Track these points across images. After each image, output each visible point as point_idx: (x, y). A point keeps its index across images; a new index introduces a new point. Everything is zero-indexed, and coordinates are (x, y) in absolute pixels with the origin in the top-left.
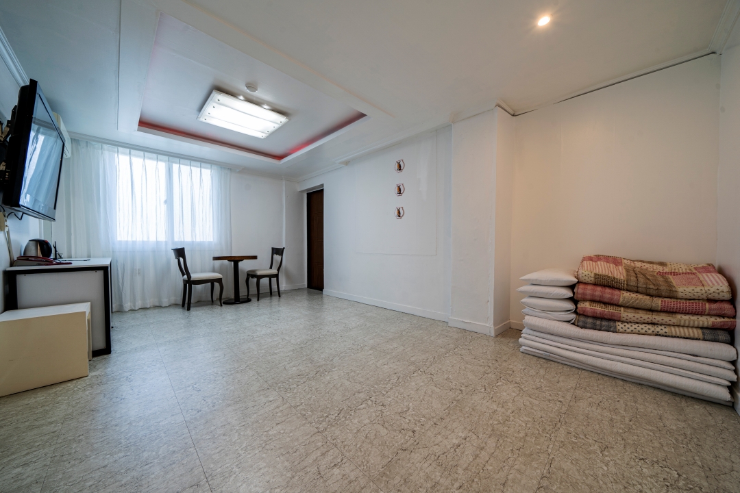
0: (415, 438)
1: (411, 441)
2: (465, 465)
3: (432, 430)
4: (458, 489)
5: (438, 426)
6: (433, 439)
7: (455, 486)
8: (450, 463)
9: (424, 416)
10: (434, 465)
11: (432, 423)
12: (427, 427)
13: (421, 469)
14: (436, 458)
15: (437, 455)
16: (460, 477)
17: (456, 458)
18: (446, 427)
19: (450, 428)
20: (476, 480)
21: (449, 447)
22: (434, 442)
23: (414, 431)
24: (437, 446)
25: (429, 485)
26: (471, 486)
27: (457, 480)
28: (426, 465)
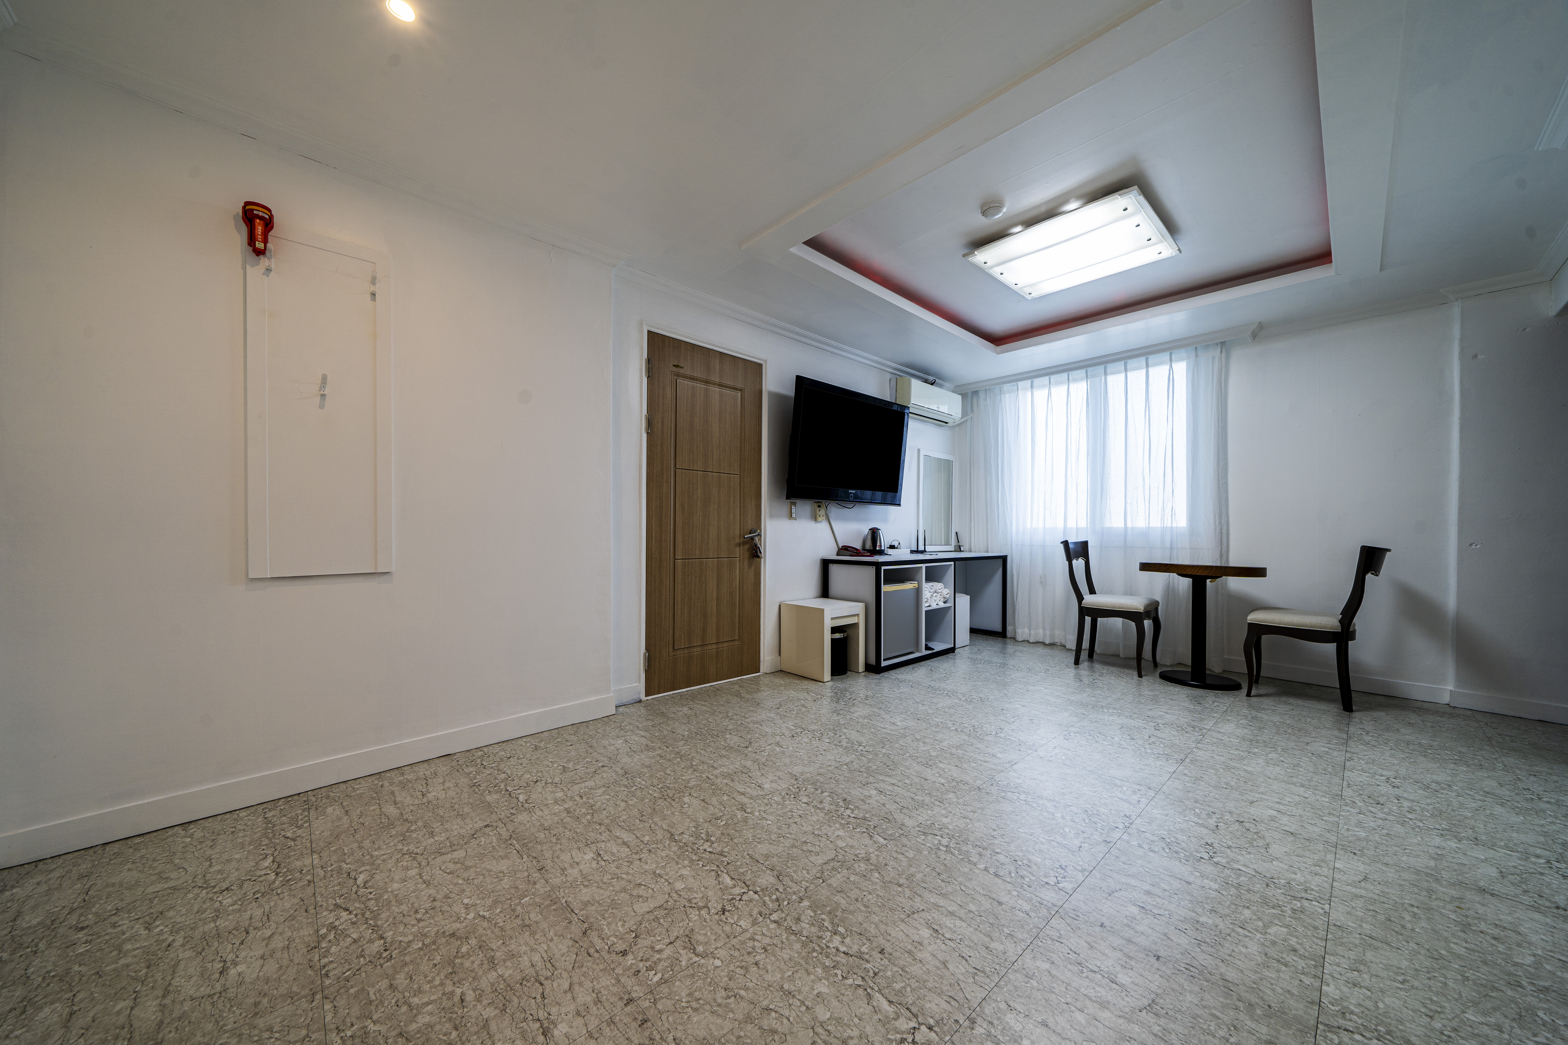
0: (604, 953)
1: (599, 944)
2: (493, 1027)
3: (615, 989)
4: (463, 994)
5: (621, 1004)
6: (588, 984)
7: (471, 992)
8: (516, 1000)
9: (663, 981)
10: (530, 971)
11: (634, 995)
12: (629, 982)
13: (532, 950)
14: (542, 979)
15: (545, 982)
16: (479, 1007)
17: (520, 1016)
18: (611, 1022)
19: (607, 1031)
20: (454, 1034)
21: (554, 1010)
22: (581, 984)
23: (624, 953)
24: (566, 986)
25: (498, 954)
26: (450, 1019)
27: (478, 1000)
28: (536, 958)
